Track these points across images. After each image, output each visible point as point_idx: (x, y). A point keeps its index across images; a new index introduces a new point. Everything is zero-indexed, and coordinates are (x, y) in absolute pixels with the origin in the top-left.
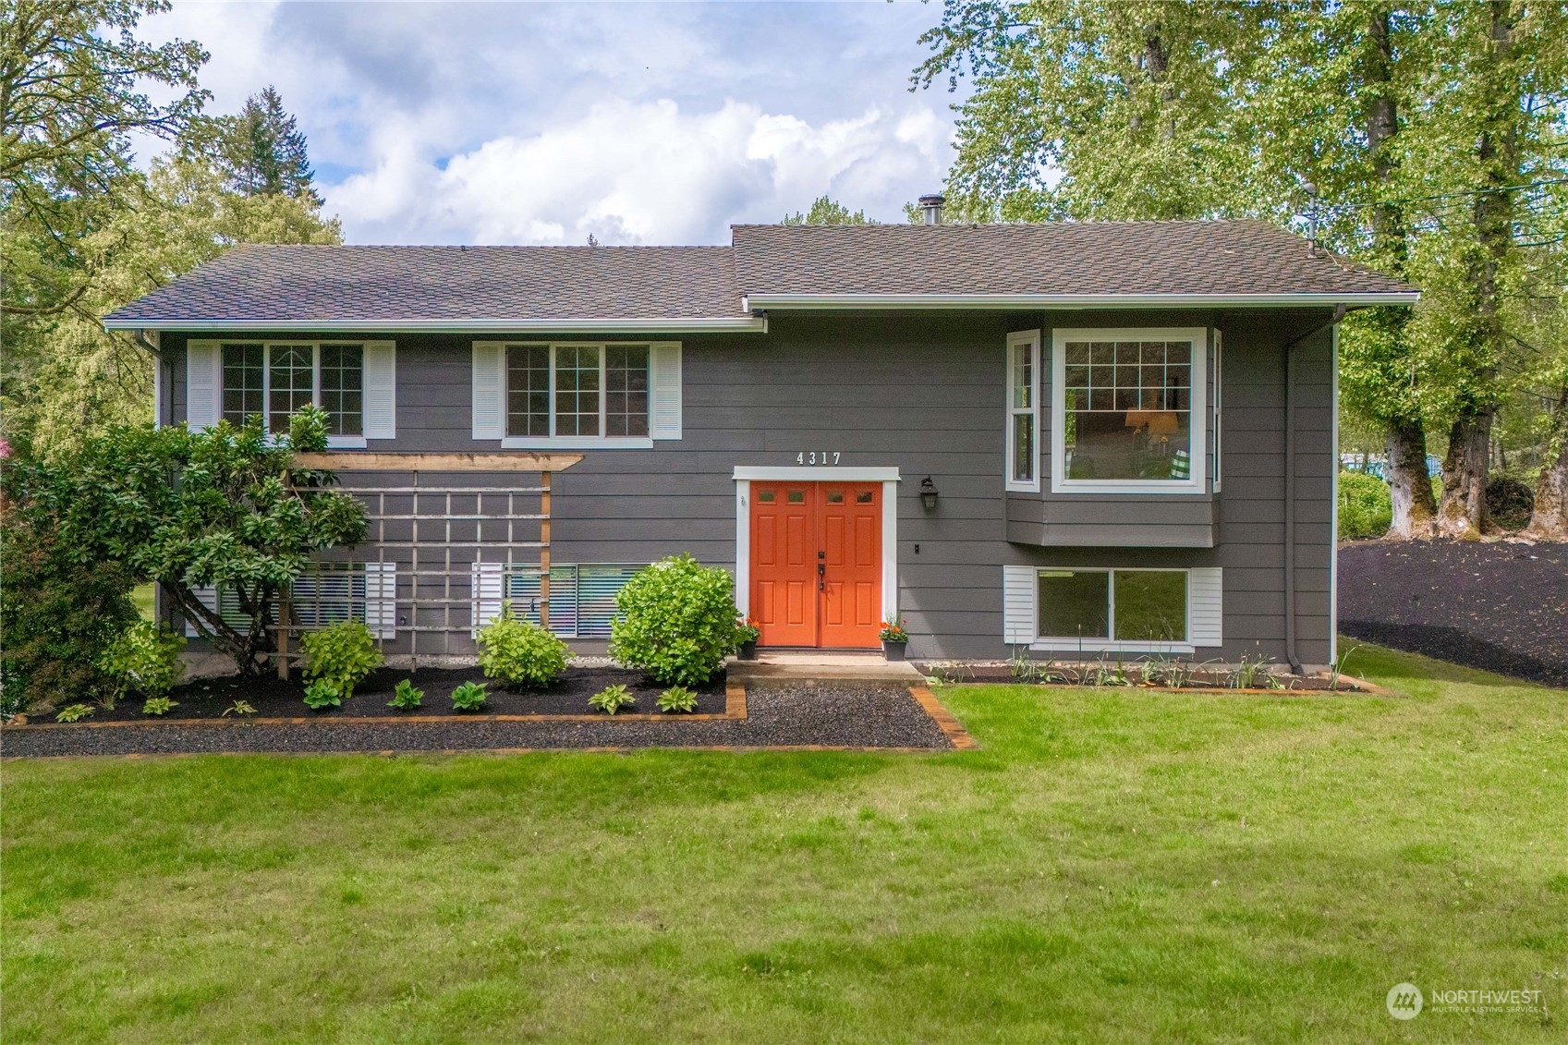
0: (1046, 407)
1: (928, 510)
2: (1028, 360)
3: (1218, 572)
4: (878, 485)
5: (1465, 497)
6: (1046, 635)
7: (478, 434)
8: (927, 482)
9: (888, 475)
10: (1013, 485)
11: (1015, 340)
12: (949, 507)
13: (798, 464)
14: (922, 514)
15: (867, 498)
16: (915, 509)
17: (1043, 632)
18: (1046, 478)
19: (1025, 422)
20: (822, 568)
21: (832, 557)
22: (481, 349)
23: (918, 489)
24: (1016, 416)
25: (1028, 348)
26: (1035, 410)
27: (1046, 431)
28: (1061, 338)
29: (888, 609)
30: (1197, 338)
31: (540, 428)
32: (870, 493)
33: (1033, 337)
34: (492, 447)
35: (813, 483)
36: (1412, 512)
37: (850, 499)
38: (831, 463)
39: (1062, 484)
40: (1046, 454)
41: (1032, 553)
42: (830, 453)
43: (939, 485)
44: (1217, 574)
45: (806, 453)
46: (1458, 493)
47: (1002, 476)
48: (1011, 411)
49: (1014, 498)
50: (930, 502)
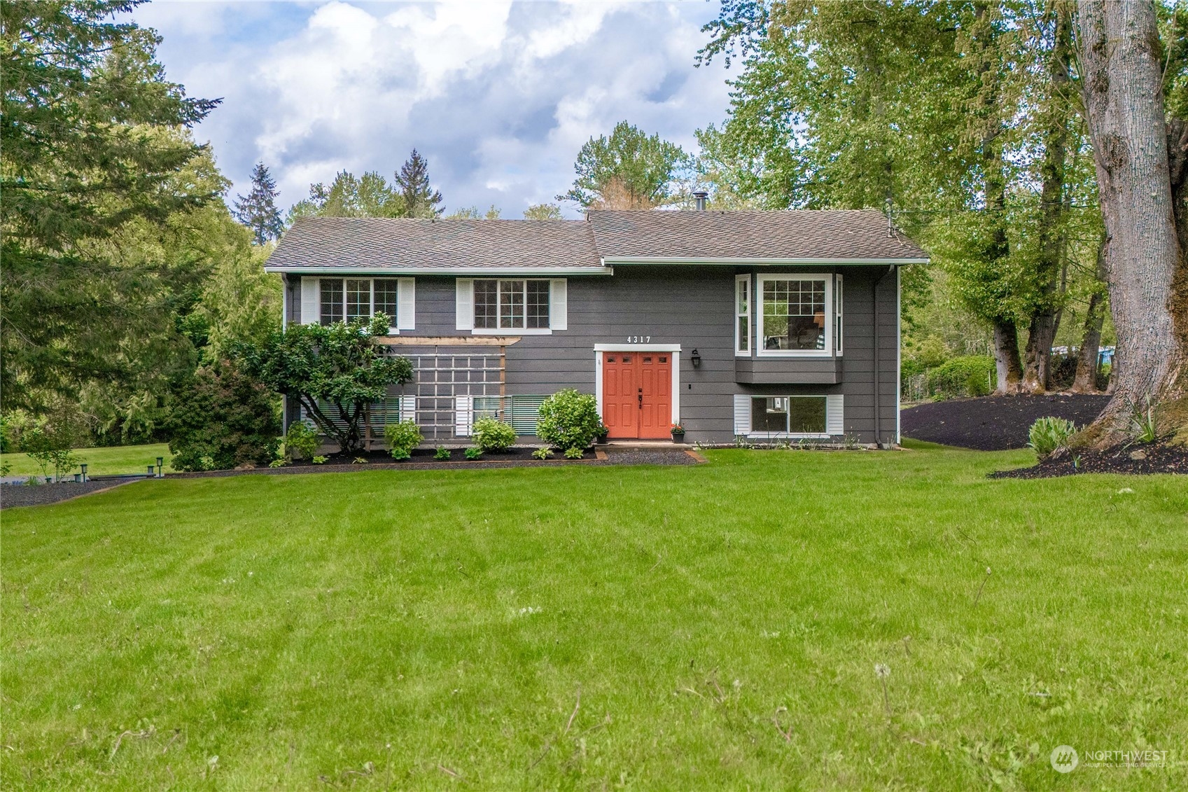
0: (754, 313)
1: (695, 367)
2: (745, 289)
3: (842, 397)
4: (670, 353)
5: (1037, 367)
6: (758, 430)
7: (460, 326)
8: (695, 352)
9: (675, 348)
10: (739, 353)
11: (739, 278)
12: (706, 365)
13: (628, 343)
14: (692, 369)
15: (665, 360)
16: (689, 367)
17: (754, 430)
18: (754, 349)
19: (744, 320)
20: (640, 397)
21: (646, 391)
22: (461, 282)
23: (690, 355)
24: (741, 318)
25: (745, 283)
26: (748, 314)
27: (754, 325)
28: (761, 279)
29: (675, 418)
30: (827, 279)
31: (492, 324)
32: (665, 357)
33: (748, 278)
34: (465, 335)
35: (636, 352)
36: (1008, 378)
37: (655, 360)
38: (645, 342)
39: (762, 352)
40: (754, 337)
41: (748, 387)
42: (645, 336)
43: (701, 353)
44: (840, 398)
45: (632, 337)
46: (1033, 364)
47: (733, 348)
48: (738, 315)
49: (739, 360)
50: (696, 362)
